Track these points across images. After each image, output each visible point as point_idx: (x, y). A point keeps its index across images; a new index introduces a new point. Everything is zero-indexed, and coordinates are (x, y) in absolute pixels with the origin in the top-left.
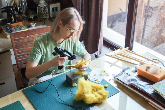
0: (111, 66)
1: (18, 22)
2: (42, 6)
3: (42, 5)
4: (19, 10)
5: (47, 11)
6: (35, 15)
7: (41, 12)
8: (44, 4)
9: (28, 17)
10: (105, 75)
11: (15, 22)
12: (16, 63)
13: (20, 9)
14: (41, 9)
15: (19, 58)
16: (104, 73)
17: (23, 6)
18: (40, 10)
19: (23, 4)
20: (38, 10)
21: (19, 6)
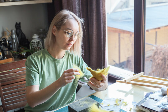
0: (126, 96)
1: (7, 58)
2: (35, 42)
3: (35, 40)
4: (8, 45)
5: (41, 46)
6: (27, 51)
7: (34, 48)
8: (38, 39)
9: (19, 53)
10: (122, 104)
11: (4, 58)
12: (2, 105)
13: (10, 44)
14: (34, 44)
15: (5, 97)
16: (121, 103)
17: (14, 43)
18: (33, 46)
19: (14, 41)
20: (31, 46)
21: (8, 41)
